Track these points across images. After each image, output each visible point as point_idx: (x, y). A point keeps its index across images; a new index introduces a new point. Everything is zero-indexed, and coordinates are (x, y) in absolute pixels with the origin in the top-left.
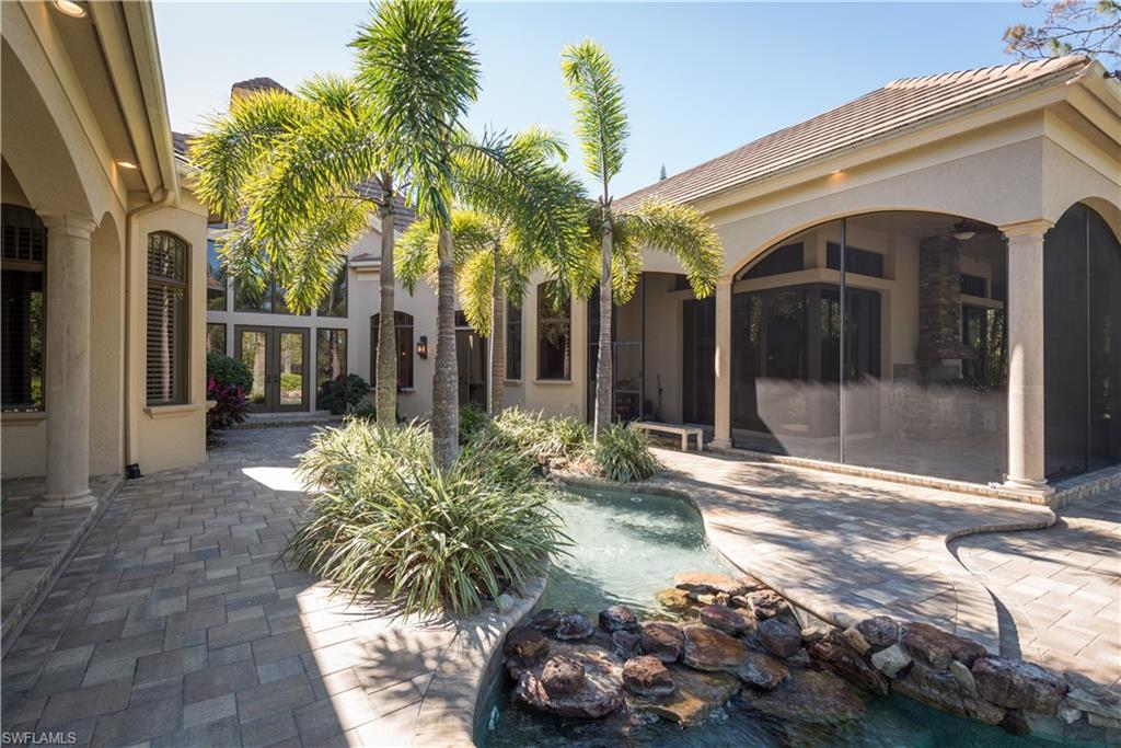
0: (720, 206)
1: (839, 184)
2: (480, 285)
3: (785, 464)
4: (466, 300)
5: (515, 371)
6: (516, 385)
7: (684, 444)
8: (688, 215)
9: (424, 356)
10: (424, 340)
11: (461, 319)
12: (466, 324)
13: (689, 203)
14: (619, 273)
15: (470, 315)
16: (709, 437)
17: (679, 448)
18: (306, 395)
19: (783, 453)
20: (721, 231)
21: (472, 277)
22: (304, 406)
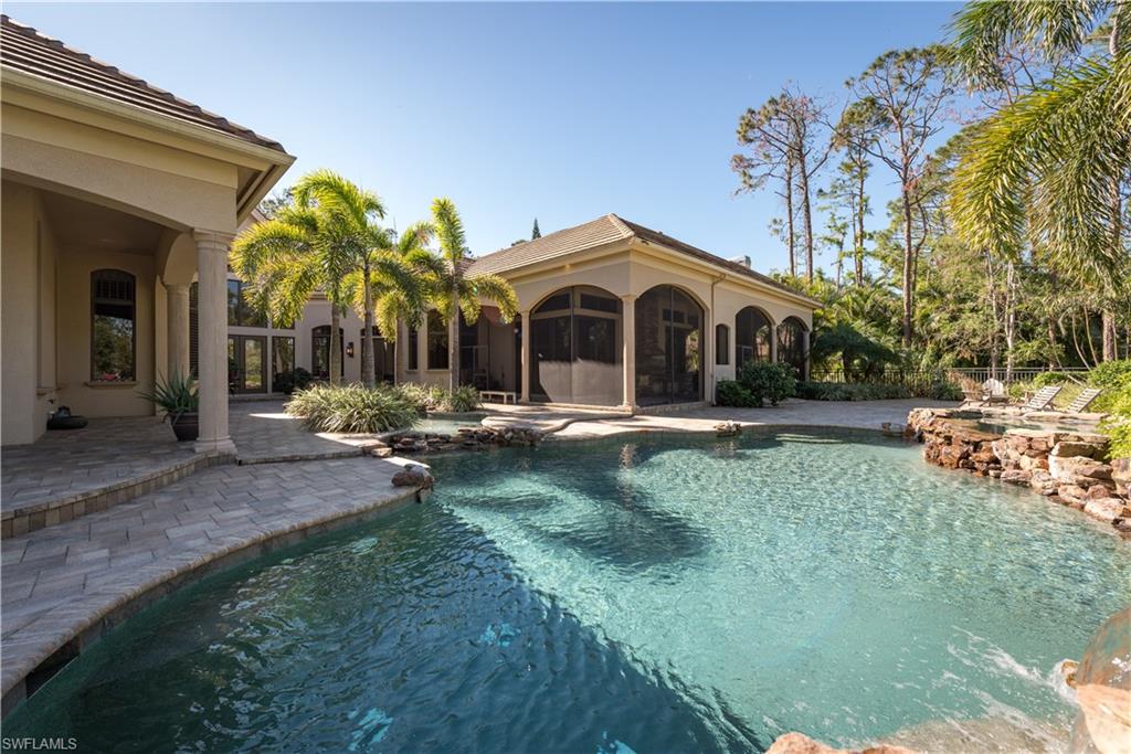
0: (514, 276)
1: (568, 271)
2: (389, 313)
3: (549, 406)
4: (379, 320)
5: (414, 364)
6: (415, 373)
7: (505, 400)
8: (500, 281)
9: (351, 355)
10: (351, 345)
11: (376, 331)
12: (380, 335)
13: (499, 274)
14: (469, 308)
15: (382, 329)
16: (518, 397)
17: (502, 403)
18: (264, 380)
19: (550, 401)
20: (516, 288)
21: (384, 308)
22: (263, 389)
